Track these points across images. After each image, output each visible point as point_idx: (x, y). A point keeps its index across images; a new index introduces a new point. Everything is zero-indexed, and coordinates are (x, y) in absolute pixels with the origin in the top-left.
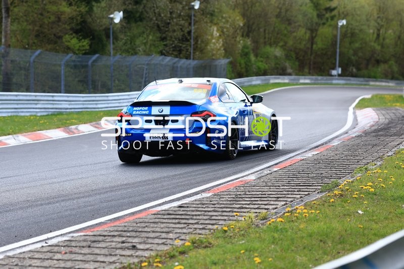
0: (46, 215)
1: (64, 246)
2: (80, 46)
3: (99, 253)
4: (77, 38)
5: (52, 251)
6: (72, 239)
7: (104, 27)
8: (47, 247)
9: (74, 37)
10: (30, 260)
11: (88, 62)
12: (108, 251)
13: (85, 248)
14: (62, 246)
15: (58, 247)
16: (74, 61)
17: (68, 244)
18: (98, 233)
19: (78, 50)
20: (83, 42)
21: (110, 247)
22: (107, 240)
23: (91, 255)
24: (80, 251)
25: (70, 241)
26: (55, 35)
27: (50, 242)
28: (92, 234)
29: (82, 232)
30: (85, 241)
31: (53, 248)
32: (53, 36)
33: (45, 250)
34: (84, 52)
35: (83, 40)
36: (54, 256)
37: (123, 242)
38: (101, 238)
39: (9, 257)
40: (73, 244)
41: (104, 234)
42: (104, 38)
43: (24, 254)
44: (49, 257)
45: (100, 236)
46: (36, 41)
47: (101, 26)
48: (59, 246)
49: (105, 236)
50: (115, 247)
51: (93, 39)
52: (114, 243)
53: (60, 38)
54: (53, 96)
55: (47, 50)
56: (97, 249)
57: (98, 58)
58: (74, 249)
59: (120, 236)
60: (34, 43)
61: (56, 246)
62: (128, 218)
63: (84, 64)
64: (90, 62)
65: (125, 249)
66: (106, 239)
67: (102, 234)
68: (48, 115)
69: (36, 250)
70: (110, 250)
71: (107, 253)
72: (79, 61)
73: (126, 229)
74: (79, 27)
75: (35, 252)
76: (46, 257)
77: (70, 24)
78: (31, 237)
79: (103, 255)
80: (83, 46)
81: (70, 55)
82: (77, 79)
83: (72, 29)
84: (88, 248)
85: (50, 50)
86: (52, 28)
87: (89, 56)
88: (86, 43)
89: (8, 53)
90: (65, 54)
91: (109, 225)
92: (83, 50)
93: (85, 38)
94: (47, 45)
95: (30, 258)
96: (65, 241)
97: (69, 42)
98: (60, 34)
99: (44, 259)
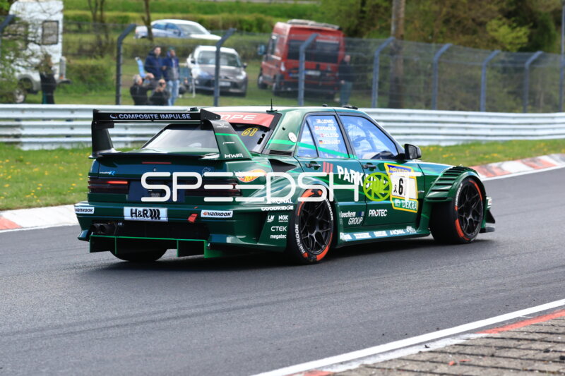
0: (434, 304)
1: (454, 354)
2: (513, 38)
3: (507, 366)
4: (510, 26)
5: (435, 360)
6: (468, 342)
7: (553, 8)
8: (427, 354)
9: (504, 24)
10: (399, 372)
11: (524, 63)
12: (522, 364)
13: (486, 358)
14: (450, 353)
15: (444, 355)
16: (503, 62)
17: (460, 350)
18: (509, 335)
19: (511, 43)
20: (518, 32)
21: (525, 357)
22: (522, 347)
23: (495, 369)
24: (477, 362)
25: (465, 345)
26: (474, 20)
27: (433, 347)
28: (498, 335)
29: (485, 332)
30: (486, 346)
31: (436, 355)
32: (470, 22)
33: (423, 357)
34: (519, 46)
35: (518, 29)
36: (436, 367)
37: (547, 351)
38: (512, 343)
39: (367, 366)
40: (468, 350)
41: (518, 336)
42: (552, 26)
43: (391, 363)
44: (428, 370)
45: (512, 339)
46: (444, 29)
47: (548, 6)
48: (446, 353)
49: (519, 340)
50: (533, 357)
51: (535, 26)
52: (532, 352)
53: (482, 24)
54: (466, 116)
55: (460, 44)
56: (504, 360)
57: (541, 56)
58: (468, 359)
59: (542, 340)
60: (441, 33)
61: (442, 352)
62: (559, 314)
63: (519, 66)
64: (527, 64)
65: (548, 361)
66: (520, 345)
67: (514, 337)
68: (456, 146)
69: (410, 358)
70: (524, 362)
71: (519, 367)
72: (511, 62)
73: (553, 330)
74: (512, 8)
75: (408, 360)
76: (423, 370)
77: (498, 3)
78: (406, 336)
79: (514, 369)
80: (518, 38)
81: (496, 52)
82: (506, 90)
83: (501, 11)
84: (490, 358)
85: (465, 44)
86: (470, 9)
87: (526, 54)
88: (522, 33)
89: (399, 48)
90: (489, 51)
91: (529, 323)
92: (519, 44)
93: (521, 24)
94: (461, 36)
95: (399, 370)
96: (456, 345)
97: (496, 31)
98: (483, 19)
99: (421, 372)
